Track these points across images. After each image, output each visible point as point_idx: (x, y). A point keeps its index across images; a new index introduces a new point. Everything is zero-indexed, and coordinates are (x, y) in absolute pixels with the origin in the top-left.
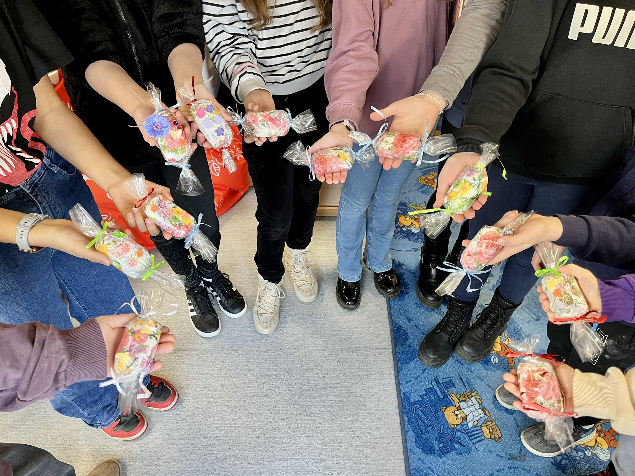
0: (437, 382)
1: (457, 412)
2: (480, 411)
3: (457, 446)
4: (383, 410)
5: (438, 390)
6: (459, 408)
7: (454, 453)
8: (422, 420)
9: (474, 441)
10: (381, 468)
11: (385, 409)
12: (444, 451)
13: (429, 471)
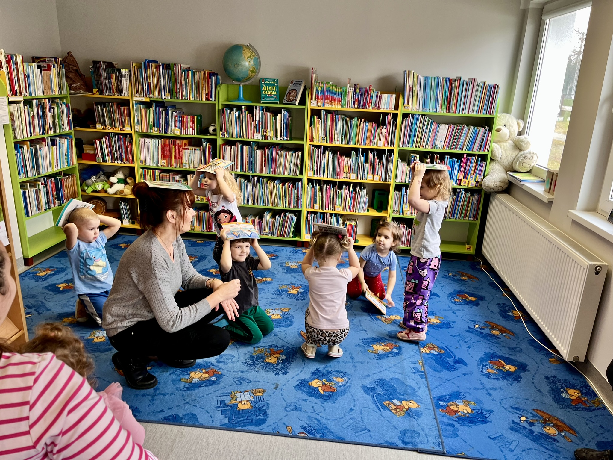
0: (219, 407)
1: (243, 403)
2: (246, 393)
3: (264, 408)
4: (228, 441)
5: (224, 409)
6: (241, 402)
7: (267, 411)
8: (243, 420)
9: (262, 400)
10: (268, 448)
11: (227, 439)
12: (266, 415)
13: (276, 424)
